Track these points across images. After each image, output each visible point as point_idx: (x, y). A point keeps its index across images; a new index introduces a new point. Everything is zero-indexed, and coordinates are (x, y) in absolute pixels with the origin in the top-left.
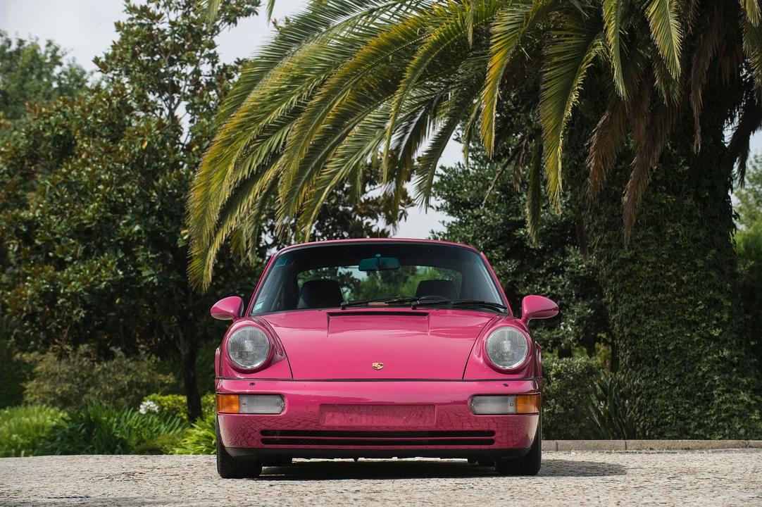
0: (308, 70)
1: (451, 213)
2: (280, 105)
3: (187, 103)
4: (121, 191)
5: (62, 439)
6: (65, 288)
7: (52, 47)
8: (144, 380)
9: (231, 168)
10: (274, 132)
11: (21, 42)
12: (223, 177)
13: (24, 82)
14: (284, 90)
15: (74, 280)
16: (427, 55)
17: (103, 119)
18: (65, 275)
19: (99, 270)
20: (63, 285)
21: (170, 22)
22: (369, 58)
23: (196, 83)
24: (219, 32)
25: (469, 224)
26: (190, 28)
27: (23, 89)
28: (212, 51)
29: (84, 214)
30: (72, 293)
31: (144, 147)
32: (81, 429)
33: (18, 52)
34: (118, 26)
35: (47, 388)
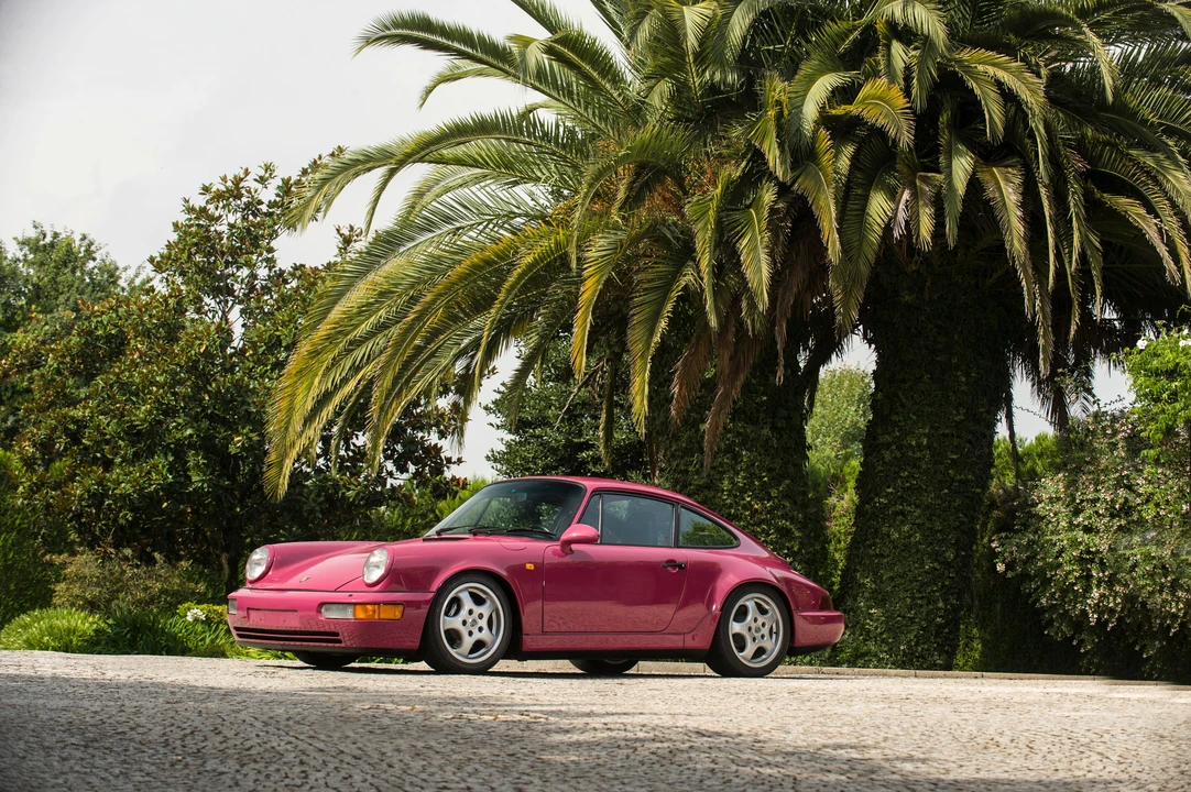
0: (396, 285)
1: (510, 432)
2: (368, 319)
3: (241, 307)
4: (174, 394)
5: (107, 643)
6: (114, 489)
7: (87, 241)
8: (176, 588)
9: (317, 380)
10: (359, 346)
11: (56, 235)
12: (309, 388)
13: (57, 274)
14: (372, 304)
15: (124, 481)
16: (521, 276)
17: (158, 320)
18: (114, 477)
19: (149, 473)
20: (112, 486)
21: (229, 224)
22: (463, 277)
23: (252, 288)
24: (277, 236)
25: (529, 443)
26: (249, 231)
27: (56, 282)
28: (270, 256)
29: (135, 415)
30: (121, 495)
31: (202, 351)
32: (126, 634)
33: (52, 245)
34: (176, 225)
35: (76, 591)
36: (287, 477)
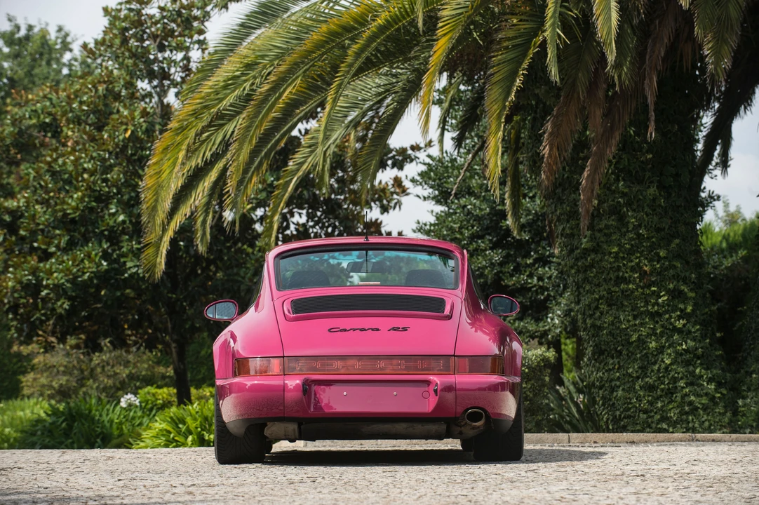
0: (263, 57)
1: (438, 202)
2: (234, 91)
3: (176, 90)
4: (105, 180)
5: (43, 434)
6: (48, 279)
7: (63, 33)
8: (144, 373)
9: (181, 155)
10: (230, 120)
11: (30, 28)
13: (33, 68)
14: (238, 77)
15: (57, 272)
17: (88, 106)
18: (48, 266)
19: (82, 261)
20: (46, 276)
21: (160, 8)
22: (319, 46)
23: (186, 69)
24: (210, 17)
25: (456, 213)
26: (179, 14)
27: (32, 75)
28: (202, 38)
29: (68, 204)
30: (54, 285)
31: (127, 135)
32: (62, 423)
33: (27, 38)
34: (106, 10)
35: (43, 381)
36: (164, 255)
